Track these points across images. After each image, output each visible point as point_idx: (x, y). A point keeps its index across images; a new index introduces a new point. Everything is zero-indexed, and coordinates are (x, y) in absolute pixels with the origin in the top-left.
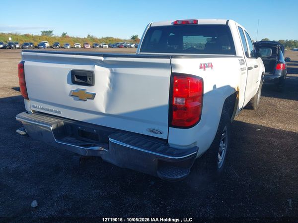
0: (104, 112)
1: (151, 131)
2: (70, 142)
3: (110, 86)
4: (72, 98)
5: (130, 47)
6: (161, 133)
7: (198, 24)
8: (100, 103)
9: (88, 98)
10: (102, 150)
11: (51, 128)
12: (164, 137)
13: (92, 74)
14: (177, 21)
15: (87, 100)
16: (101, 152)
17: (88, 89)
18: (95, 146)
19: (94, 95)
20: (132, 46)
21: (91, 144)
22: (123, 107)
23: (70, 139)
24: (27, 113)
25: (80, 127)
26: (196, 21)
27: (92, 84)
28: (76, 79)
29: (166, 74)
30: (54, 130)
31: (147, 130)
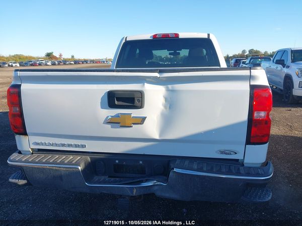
0: (157, 137)
1: (222, 152)
2: (104, 182)
3: (165, 107)
4: (109, 126)
5: (46, 65)
6: (236, 153)
7: (180, 37)
8: (152, 128)
9: (134, 124)
10: (157, 185)
11: (80, 168)
12: (239, 157)
13: (141, 94)
14: (156, 35)
15: (134, 126)
16: (156, 188)
17: (134, 113)
18: (147, 181)
19: (144, 119)
20: (48, 64)
21: (141, 179)
22: (184, 129)
23: (103, 178)
24: (20, 153)
25: (117, 161)
26: (177, 35)
27: (141, 107)
28: (116, 102)
29: (245, 87)
30: (84, 171)
31: (216, 152)
